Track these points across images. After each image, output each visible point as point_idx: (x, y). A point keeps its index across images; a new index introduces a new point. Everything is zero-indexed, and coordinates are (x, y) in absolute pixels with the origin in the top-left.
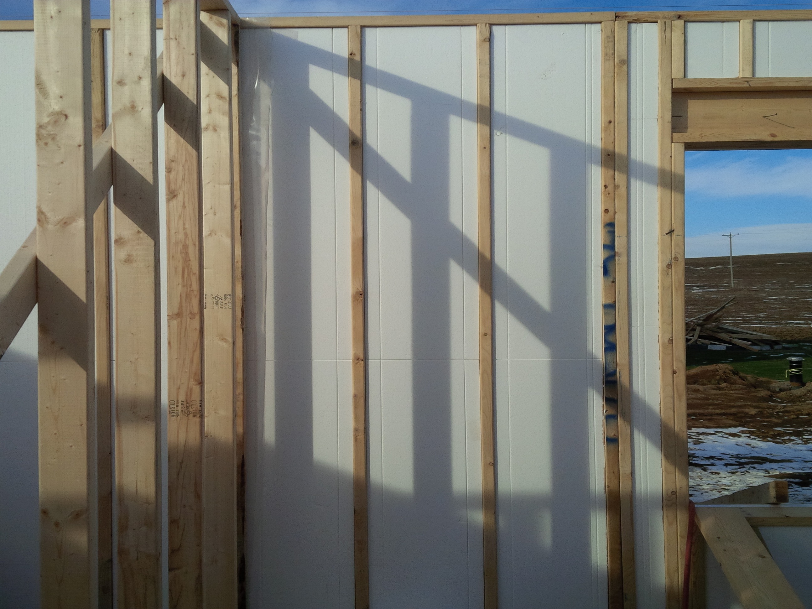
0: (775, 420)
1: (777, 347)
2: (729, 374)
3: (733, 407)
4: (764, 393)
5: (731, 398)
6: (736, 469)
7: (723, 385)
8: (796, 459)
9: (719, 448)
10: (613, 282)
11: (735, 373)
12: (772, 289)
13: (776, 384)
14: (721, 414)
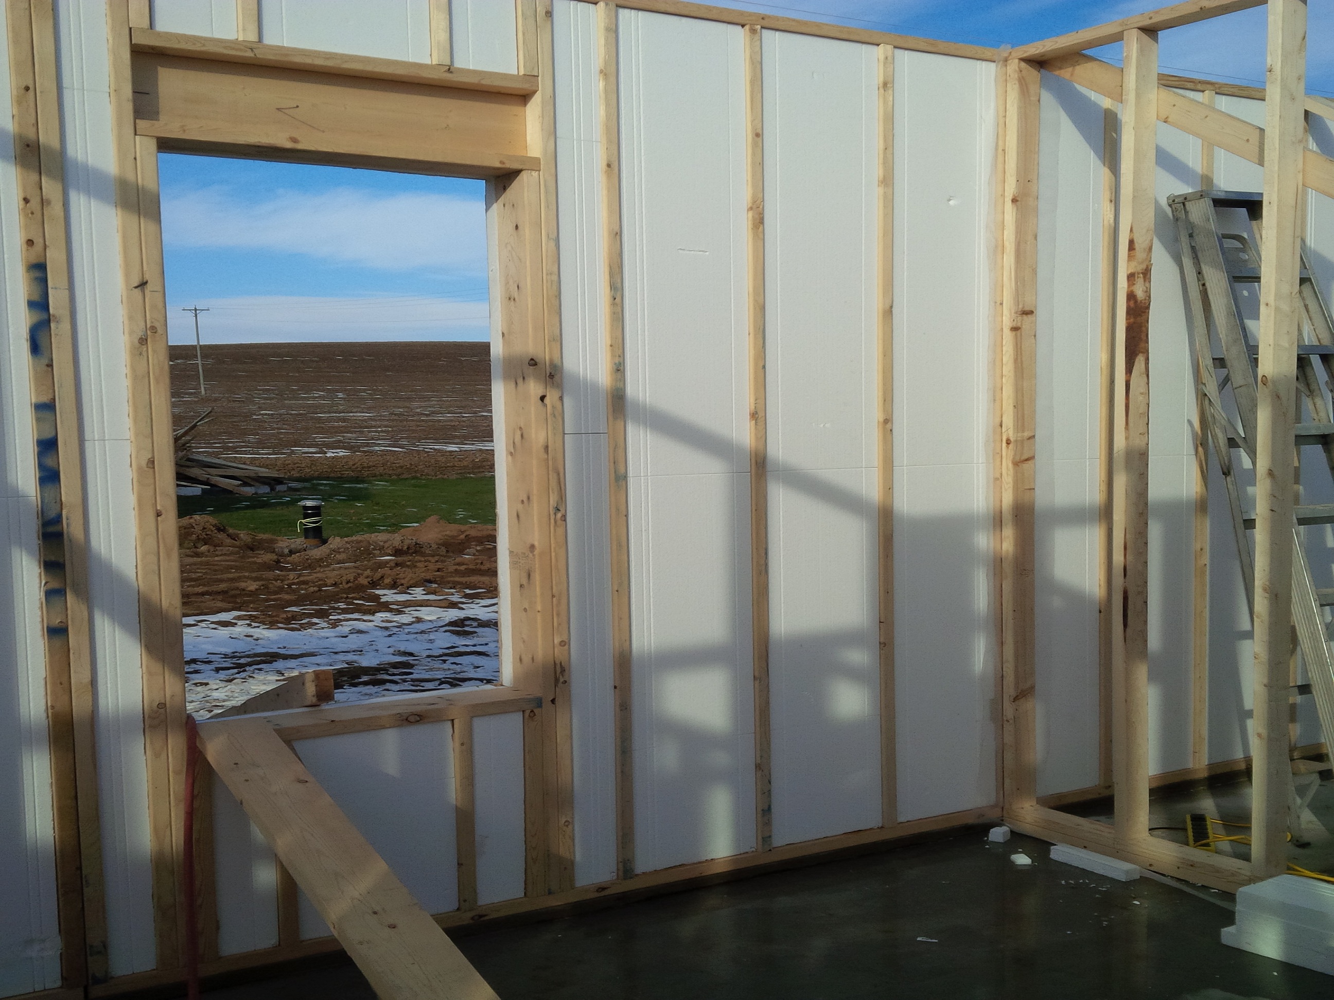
0: (287, 597)
1: (279, 488)
2: (212, 531)
3: (221, 581)
4: (268, 557)
5: (217, 568)
6: (233, 675)
7: (204, 548)
8: (322, 651)
9: (203, 646)
10: (48, 366)
11: (221, 529)
12: (265, 399)
13: (284, 543)
14: (203, 594)
